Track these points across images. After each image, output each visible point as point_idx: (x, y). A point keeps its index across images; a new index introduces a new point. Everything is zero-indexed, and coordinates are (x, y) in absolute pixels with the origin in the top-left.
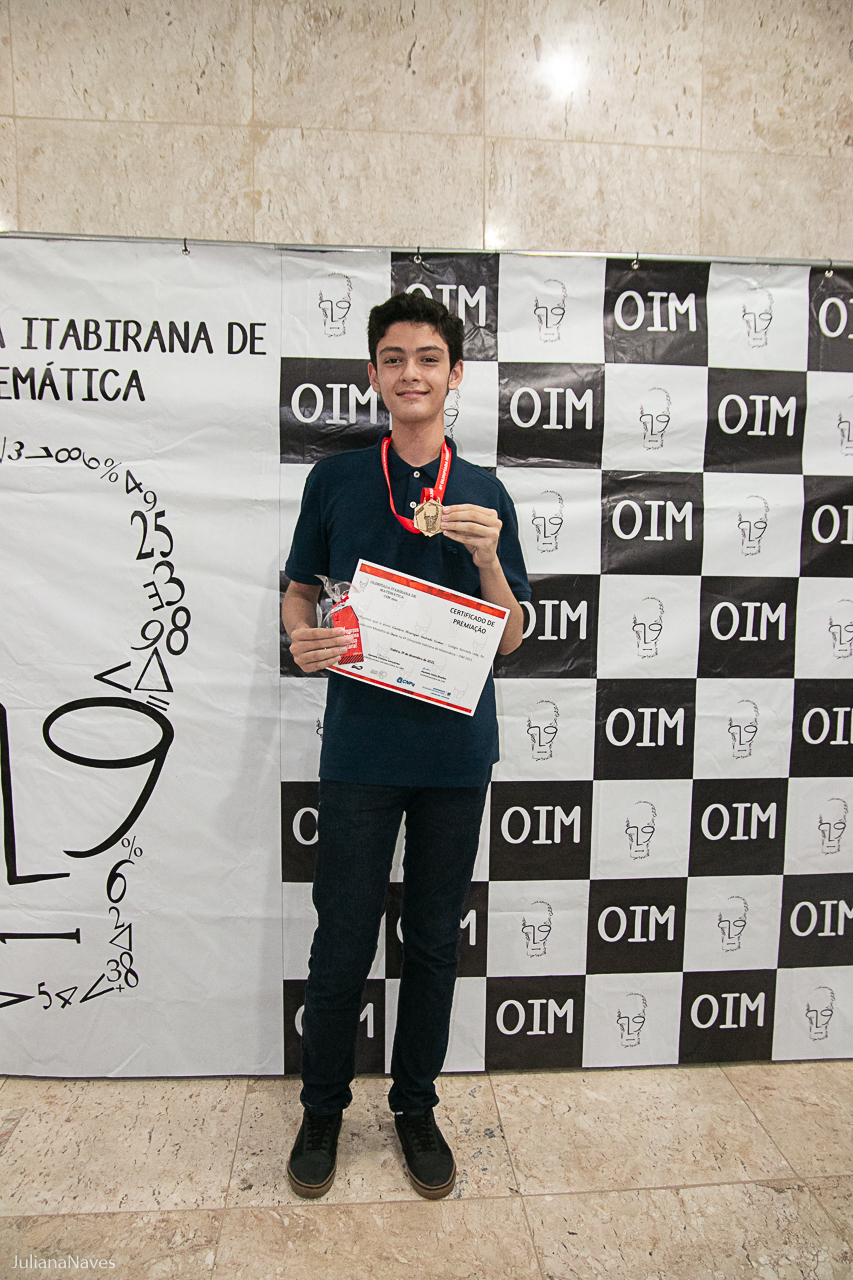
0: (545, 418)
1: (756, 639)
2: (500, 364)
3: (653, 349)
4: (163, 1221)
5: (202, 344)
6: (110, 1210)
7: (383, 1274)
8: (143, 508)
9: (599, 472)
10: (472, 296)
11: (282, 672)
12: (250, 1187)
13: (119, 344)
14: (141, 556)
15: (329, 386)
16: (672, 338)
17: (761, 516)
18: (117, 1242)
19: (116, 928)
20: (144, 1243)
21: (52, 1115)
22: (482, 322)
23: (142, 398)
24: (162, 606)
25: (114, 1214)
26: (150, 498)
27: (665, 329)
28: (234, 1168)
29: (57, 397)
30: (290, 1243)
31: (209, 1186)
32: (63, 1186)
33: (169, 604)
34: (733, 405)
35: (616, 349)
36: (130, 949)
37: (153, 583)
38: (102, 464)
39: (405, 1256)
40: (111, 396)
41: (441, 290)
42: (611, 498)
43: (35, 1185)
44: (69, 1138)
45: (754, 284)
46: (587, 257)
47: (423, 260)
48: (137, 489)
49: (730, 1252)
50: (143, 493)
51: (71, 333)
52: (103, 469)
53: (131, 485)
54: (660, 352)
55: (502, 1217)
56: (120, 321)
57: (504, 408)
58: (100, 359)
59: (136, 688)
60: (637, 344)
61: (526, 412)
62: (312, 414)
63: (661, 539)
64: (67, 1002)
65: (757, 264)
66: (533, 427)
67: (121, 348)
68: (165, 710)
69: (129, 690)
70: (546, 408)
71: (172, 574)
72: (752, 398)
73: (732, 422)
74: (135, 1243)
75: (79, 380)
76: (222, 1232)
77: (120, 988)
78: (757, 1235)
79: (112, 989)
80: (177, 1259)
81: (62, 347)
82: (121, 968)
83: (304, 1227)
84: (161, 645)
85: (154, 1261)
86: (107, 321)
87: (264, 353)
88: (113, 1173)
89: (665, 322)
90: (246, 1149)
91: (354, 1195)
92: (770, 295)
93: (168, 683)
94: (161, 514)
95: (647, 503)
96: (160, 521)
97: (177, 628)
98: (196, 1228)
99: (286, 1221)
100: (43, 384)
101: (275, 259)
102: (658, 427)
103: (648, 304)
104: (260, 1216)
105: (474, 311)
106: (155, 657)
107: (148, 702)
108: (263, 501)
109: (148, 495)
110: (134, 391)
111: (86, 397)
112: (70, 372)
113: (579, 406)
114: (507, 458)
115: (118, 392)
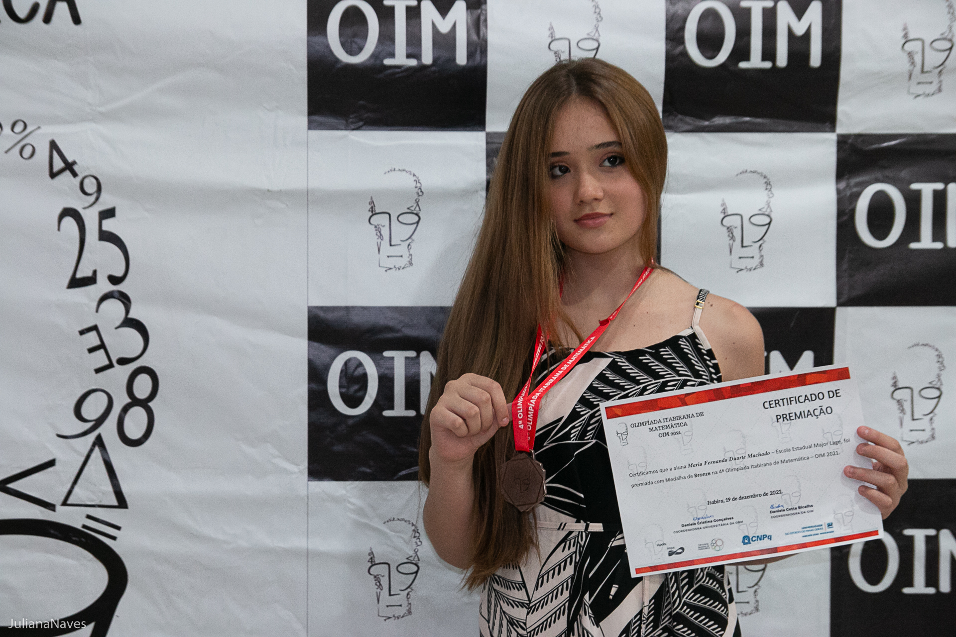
0: (741, 51)
8: (78, 203)
9: (832, 137)
11: (311, 474)
14: (76, 283)
15: (387, 3)
23: (77, 20)
24: (111, 366)
26: (90, 185)
33: (123, 361)
38: (7, 130)
40: (22, 13)
42: (853, 181)
48: (68, 173)
50: (79, 179)
52: (8, 139)
53: (58, 164)
57: (674, 35)
59: (65, 503)
61: (710, 41)
62: (361, 49)
66: (723, 66)
68: (114, 538)
69: (51, 507)
70: (743, 33)
71: (127, 312)
84: (108, 430)
93: (119, 494)
94: (109, 213)
95: (915, 187)
96: (108, 225)
102: (933, 59)
106: (97, 450)
107: (84, 526)
108: (280, 192)
109: (86, 181)
110: (62, 8)
113: (800, 29)
114: (680, 116)
115: (35, 8)
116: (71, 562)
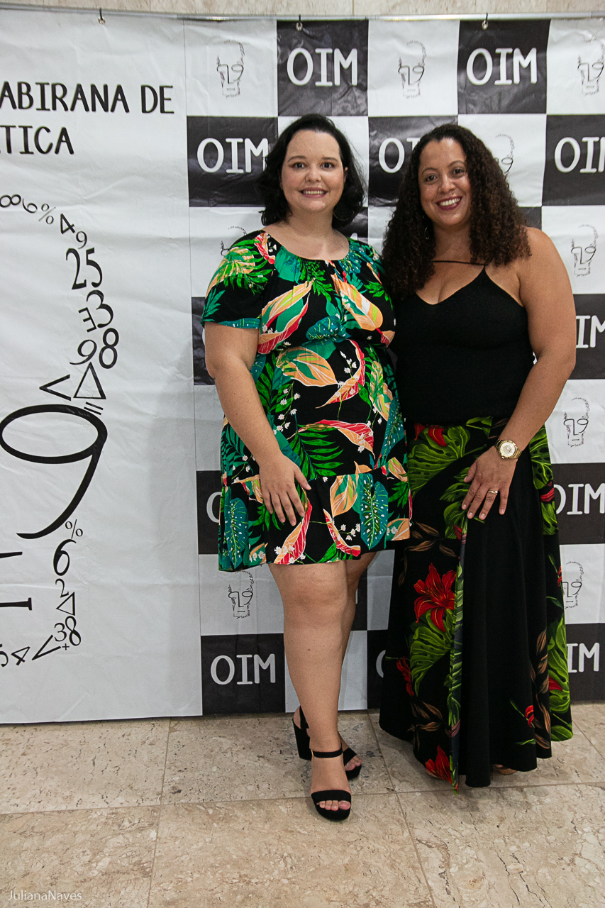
0: (407, 164)
1: (586, 346)
2: (370, 119)
3: (500, 101)
4: (113, 814)
5: (120, 104)
6: (69, 808)
7: (289, 840)
8: (76, 246)
10: (346, 58)
11: (195, 381)
12: (180, 791)
13: (49, 104)
14: (76, 286)
15: (228, 140)
16: (515, 90)
17: (592, 242)
18: (79, 827)
19: (62, 596)
20: (100, 827)
21: (10, 752)
22: (354, 81)
23: (71, 152)
24: (95, 328)
25: (73, 811)
26: (81, 237)
27: (510, 82)
28: (165, 780)
30: (215, 825)
31: (146, 792)
32: (29, 795)
33: (101, 326)
34: (568, 147)
35: (467, 102)
36: (74, 614)
37: (86, 309)
38: (39, 209)
39: (305, 829)
40: (44, 150)
41: (320, 54)
43: (6, 795)
44: (27, 765)
45: (590, 36)
46: (443, 20)
47: (304, 27)
48: (70, 230)
49: (561, 825)
50: (75, 234)
51: (7, 93)
52: (40, 213)
53: (65, 226)
54: (505, 103)
55: (381, 806)
56: (48, 84)
57: (374, 156)
58: (33, 117)
59: (75, 397)
60: (485, 96)
61: (391, 160)
62: (215, 165)
64: (21, 660)
65: (592, 17)
66: (398, 172)
67: (51, 108)
68: (100, 414)
69: (69, 398)
70: (408, 155)
71: (102, 301)
72: (584, 139)
73: (567, 162)
74: (93, 827)
75: (17, 136)
76: (161, 819)
77: (66, 647)
78: (584, 815)
79: (59, 647)
80: (128, 835)
82: (66, 630)
83: (225, 814)
84: (95, 360)
85: (110, 837)
86: (37, 84)
87: (173, 113)
88: (68, 786)
89: (510, 76)
90: (173, 768)
91: (263, 794)
92: (602, 46)
93: (101, 392)
94: (91, 251)
96: (91, 257)
97: (108, 346)
98: (140, 817)
99: (211, 811)
101: (178, 28)
103: (496, 60)
104: (190, 808)
105: (347, 72)
106: (90, 370)
107: (85, 408)
108: (176, 239)
109: (79, 235)
110: (64, 146)
111: (23, 150)
112: (8, 128)
114: (378, 198)
115: (51, 146)
116: (79, 425)
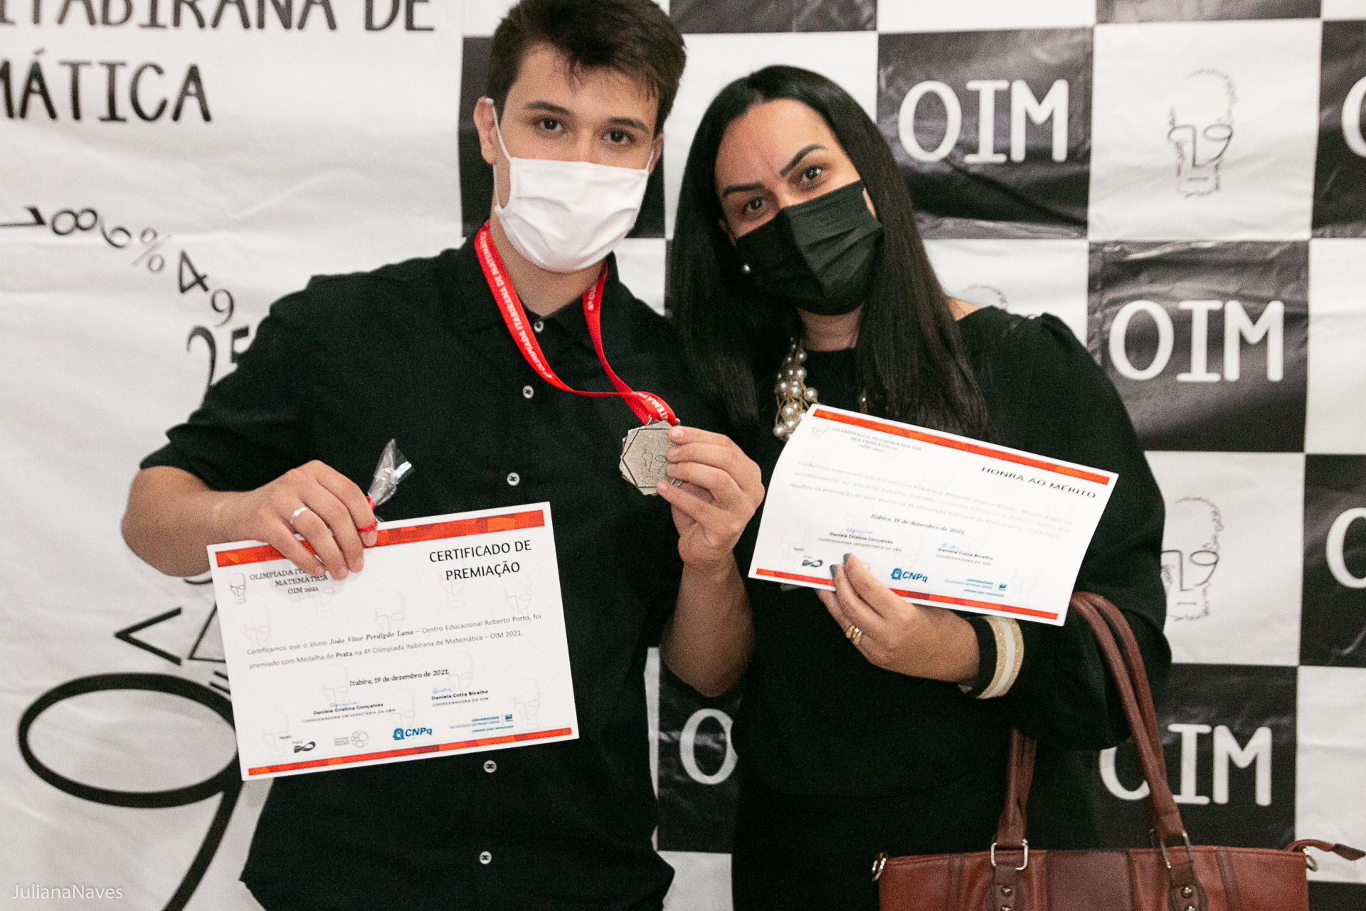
0: (969, 142)
2: (882, 37)
5: (317, 12)
8: (210, 321)
9: (1083, 245)
13: (165, 15)
23: (207, 117)
26: (223, 303)
29: (53, 114)
38: (136, 239)
40: (149, 110)
42: (1107, 297)
48: (198, 288)
50: (210, 294)
52: (136, 248)
53: (188, 278)
58: (130, 44)
59: (191, 657)
61: (930, 131)
63: (1214, 377)
66: (945, 160)
67: (168, 22)
69: (176, 661)
75: (93, 84)
81: (61, 20)
87: (431, 29)
94: (242, 333)
95: (1185, 305)
96: (240, 345)
100: (28, 91)
107: (212, 684)
109: (218, 297)
110: (191, 104)
111: (105, 112)
112: (75, 68)
113: (1040, 116)
115: (163, 106)
